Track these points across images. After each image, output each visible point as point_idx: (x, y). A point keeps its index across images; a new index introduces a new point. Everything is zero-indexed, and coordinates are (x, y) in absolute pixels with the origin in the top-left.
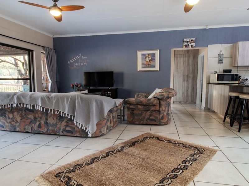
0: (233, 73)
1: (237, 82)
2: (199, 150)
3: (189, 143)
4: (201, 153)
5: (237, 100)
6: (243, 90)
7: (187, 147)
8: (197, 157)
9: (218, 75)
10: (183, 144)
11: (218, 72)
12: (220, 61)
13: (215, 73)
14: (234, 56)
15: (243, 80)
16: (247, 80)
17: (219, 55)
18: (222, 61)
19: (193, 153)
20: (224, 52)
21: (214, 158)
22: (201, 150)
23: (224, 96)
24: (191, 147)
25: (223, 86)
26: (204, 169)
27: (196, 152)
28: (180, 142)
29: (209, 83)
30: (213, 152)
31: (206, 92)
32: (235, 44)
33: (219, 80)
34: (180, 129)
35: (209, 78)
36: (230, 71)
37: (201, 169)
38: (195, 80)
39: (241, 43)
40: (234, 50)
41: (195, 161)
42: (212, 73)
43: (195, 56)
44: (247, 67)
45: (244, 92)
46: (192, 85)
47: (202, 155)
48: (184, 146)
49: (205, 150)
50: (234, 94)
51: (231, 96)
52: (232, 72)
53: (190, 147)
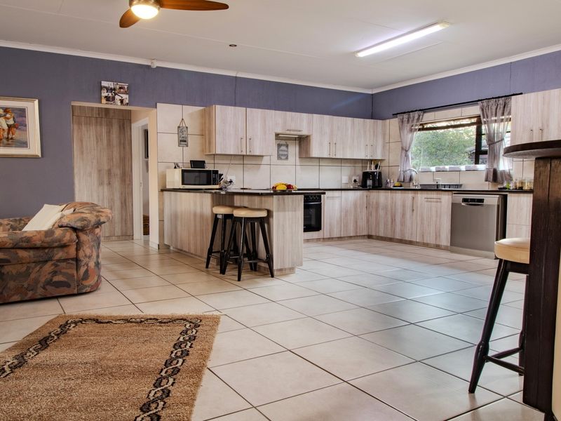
0: (209, 167)
1: (217, 187)
2: (191, 322)
3: (167, 316)
4: (197, 326)
5: (229, 221)
6: (233, 201)
7: (167, 323)
8: (194, 333)
9: (183, 171)
10: (157, 320)
11: (180, 165)
12: (183, 141)
13: (175, 168)
14: (207, 132)
15: (226, 182)
16: (231, 182)
17: (179, 127)
18: (185, 141)
19: (184, 329)
20: (188, 122)
21: (220, 328)
22: (194, 321)
23: (202, 216)
24: (175, 320)
25: (198, 194)
26: (213, 348)
27: (188, 326)
28: (149, 317)
29: (163, 190)
30: (215, 321)
31: (159, 209)
32: (208, 108)
33: (185, 183)
34: (133, 295)
35: (163, 178)
36: (202, 163)
37: (210, 348)
38: (127, 182)
39: (218, 107)
40: (207, 121)
41: (194, 340)
42: (168, 168)
43: (123, 124)
44: (230, 157)
45: (235, 205)
46: (122, 194)
47: (201, 327)
48: (161, 322)
49: (201, 321)
50: (221, 211)
51: (216, 215)
52: (206, 165)
53: (172, 320)
